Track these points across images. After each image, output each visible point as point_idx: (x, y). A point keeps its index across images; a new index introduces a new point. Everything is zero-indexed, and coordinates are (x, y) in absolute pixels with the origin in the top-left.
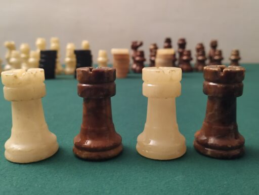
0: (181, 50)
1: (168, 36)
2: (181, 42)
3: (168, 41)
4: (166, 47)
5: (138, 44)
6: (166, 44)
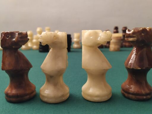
0: (124, 34)
1: (116, 25)
2: (124, 29)
3: (116, 28)
4: (115, 32)
6: (115, 31)
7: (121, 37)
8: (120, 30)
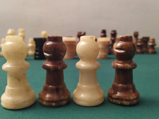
0: (113, 38)
1: (104, 28)
2: (113, 33)
3: (104, 32)
4: (102, 36)
5: (82, 33)
6: (103, 34)
7: (109, 42)
8: (108, 33)
